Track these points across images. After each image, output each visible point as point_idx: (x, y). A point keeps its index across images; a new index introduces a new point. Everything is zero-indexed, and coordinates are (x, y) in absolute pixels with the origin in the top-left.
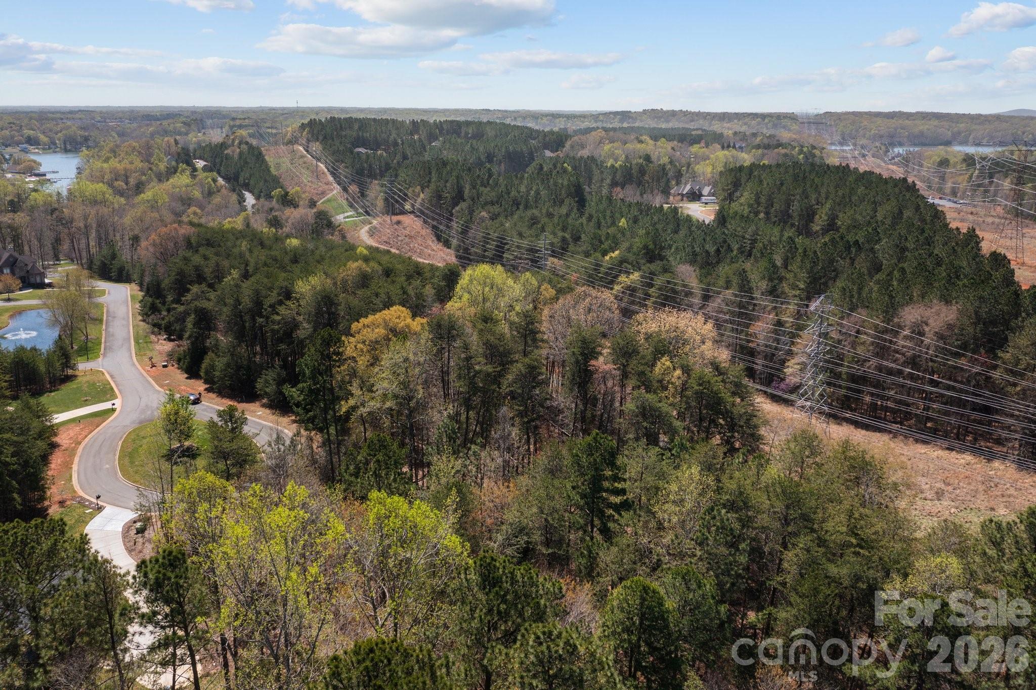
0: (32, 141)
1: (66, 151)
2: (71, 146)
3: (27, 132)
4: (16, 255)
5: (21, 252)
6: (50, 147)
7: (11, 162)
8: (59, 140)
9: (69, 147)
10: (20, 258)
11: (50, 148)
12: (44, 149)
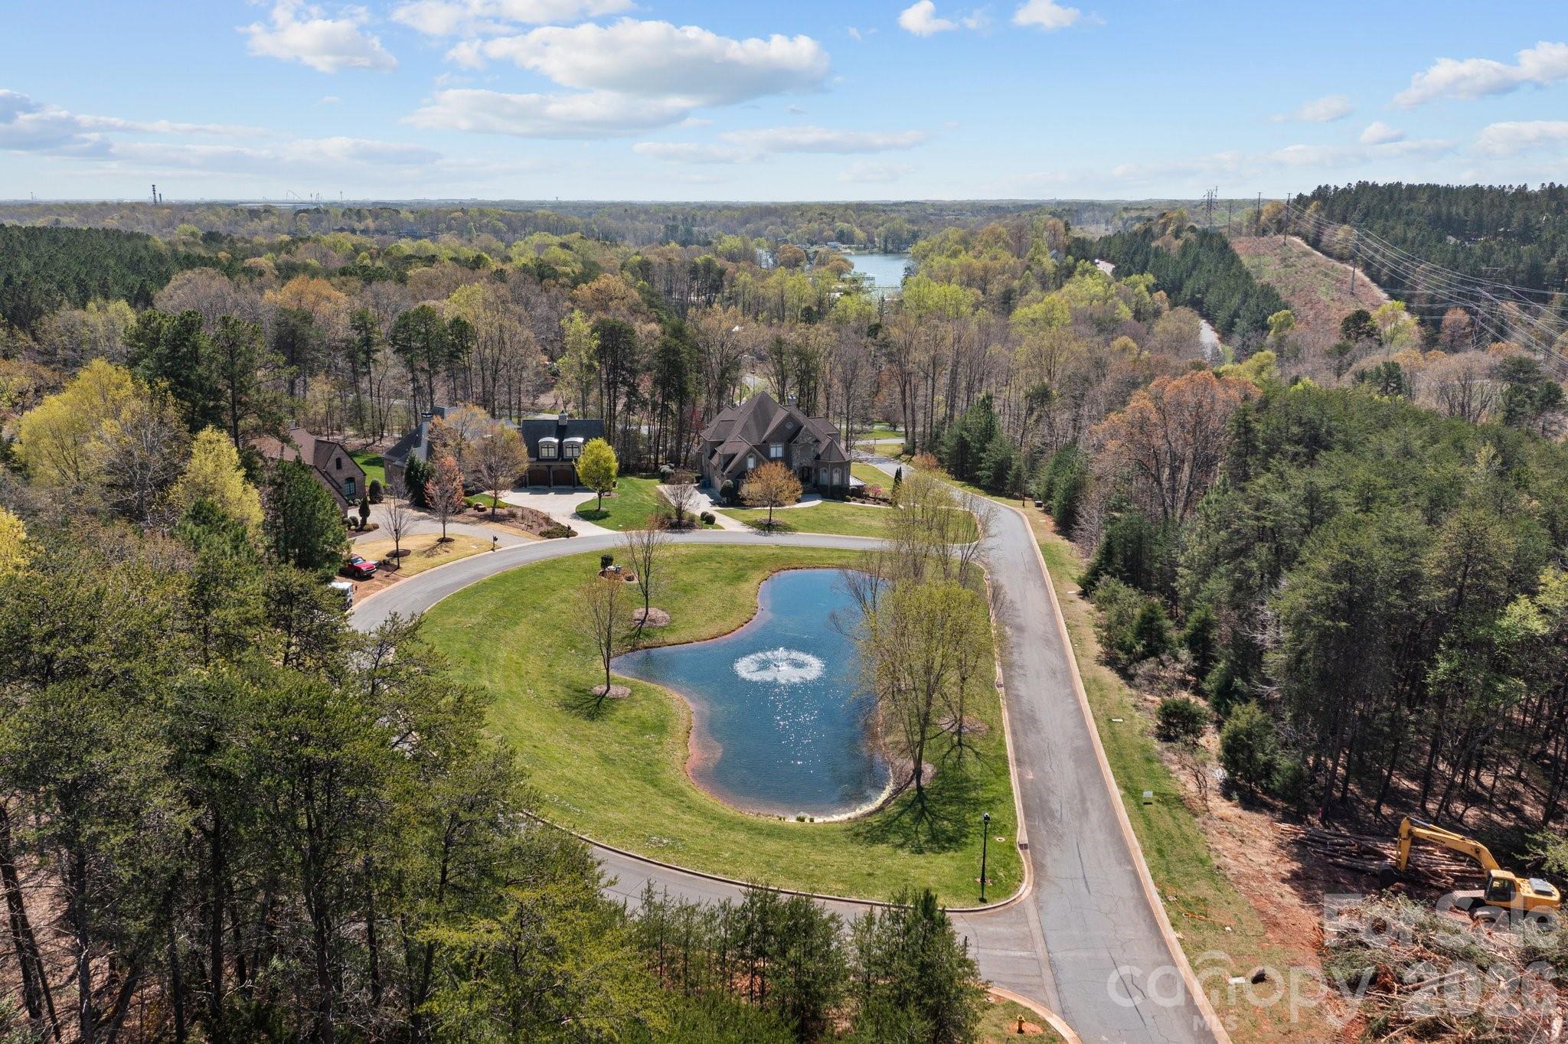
0: (844, 238)
1: (886, 252)
2: (893, 246)
3: (840, 225)
4: (799, 416)
5: (809, 413)
6: (867, 247)
7: (815, 262)
8: (879, 236)
9: (890, 247)
10: (807, 423)
11: (865, 248)
12: (858, 249)
